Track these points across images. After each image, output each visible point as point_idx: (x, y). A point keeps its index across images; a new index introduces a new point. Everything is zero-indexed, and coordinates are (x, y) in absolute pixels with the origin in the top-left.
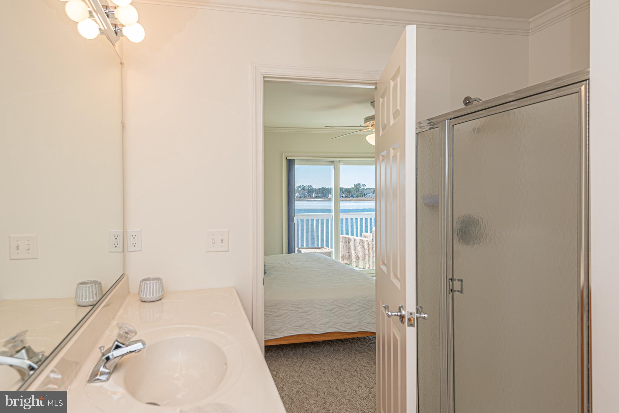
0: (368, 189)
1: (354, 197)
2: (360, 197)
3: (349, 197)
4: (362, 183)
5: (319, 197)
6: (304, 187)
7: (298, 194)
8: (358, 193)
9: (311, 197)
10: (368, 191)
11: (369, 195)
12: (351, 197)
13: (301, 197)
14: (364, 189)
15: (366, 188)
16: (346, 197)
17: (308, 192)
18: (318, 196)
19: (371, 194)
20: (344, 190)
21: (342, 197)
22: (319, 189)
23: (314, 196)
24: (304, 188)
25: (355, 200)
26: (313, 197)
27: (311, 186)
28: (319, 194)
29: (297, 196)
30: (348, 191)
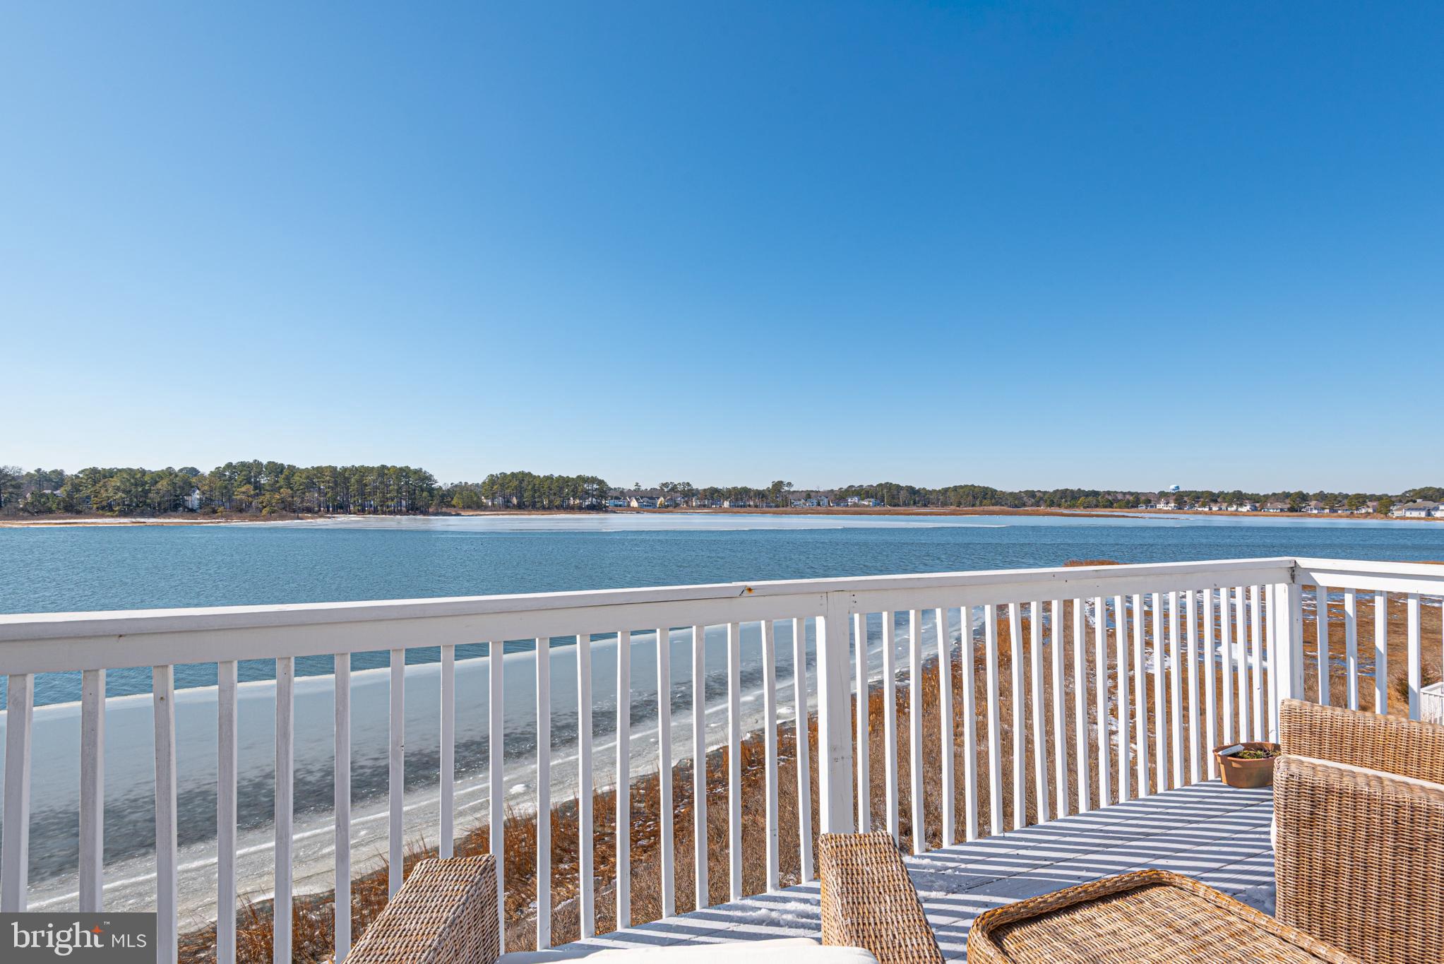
0: (798, 491)
1: (771, 507)
2: (783, 507)
4: (786, 481)
5: (704, 506)
6: (675, 485)
7: (662, 499)
8: (778, 499)
9: (690, 506)
10: (795, 496)
11: (798, 503)
12: (767, 506)
13: (668, 506)
14: (789, 492)
16: (756, 506)
17: (682, 496)
18: (702, 503)
19: (803, 501)
20: (752, 494)
21: (749, 506)
22: (705, 490)
23: (694, 504)
24: (674, 489)
25: (774, 513)
26: (692, 506)
27: (688, 483)
28: (705, 499)
29: (661, 504)
30: (761, 495)
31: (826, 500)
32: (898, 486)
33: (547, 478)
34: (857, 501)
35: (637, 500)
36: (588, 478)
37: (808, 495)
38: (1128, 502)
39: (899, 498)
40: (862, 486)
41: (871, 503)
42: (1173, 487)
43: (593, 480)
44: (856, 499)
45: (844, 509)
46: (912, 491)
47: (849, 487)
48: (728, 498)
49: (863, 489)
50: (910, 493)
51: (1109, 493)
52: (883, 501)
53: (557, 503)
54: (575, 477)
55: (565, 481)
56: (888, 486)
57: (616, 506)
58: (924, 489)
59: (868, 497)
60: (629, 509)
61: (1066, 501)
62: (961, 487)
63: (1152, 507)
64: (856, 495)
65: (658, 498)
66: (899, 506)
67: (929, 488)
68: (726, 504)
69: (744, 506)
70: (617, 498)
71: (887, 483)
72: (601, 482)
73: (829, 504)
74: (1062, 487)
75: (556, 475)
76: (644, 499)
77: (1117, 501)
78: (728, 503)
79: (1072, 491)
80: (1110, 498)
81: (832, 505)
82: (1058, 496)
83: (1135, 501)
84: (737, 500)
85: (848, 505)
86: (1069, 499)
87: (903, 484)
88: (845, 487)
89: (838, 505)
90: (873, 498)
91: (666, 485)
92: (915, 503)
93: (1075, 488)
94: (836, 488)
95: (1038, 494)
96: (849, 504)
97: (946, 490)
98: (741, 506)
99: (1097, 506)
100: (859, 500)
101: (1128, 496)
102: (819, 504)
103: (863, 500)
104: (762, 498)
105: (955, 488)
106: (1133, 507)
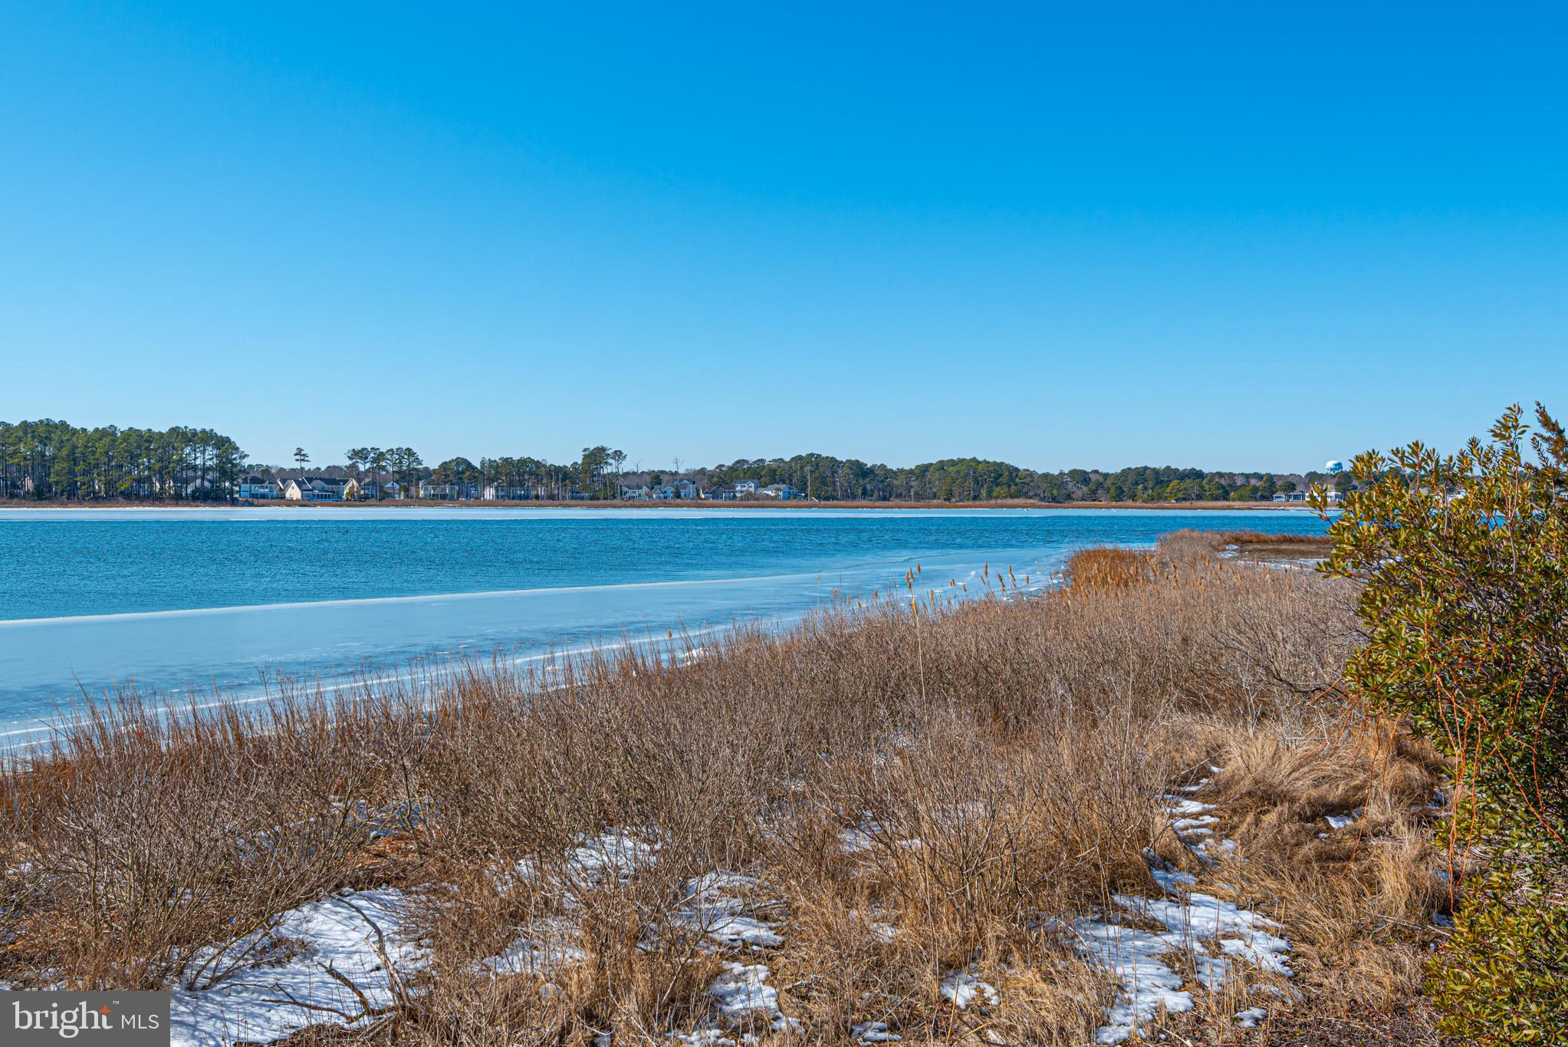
0: (635, 471)
1: (582, 498)
2: (605, 499)
3: (564, 498)
4: (612, 447)
5: (444, 497)
6: (382, 454)
7: (353, 481)
8: (595, 483)
9: (412, 497)
10: (630, 481)
11: (637, 490)
12: (572, 498)
13: (366, 497)
14: (616, 475)
15: (626, 466)
16: (552, 497)
17: (397, 475)
18: (438, 491)
19: (645, 489)
20: (543, 472)
21: (537, 497)
22: (444, 466)
23: (422, 492)
24: (379, 461)
26: (417, 497)
27: (409, 450)
28: (446, 483)
29: (351, 493)
30: (560, 474)
31: (691, 488)
32: (833, 459)
33: (101, 434)
34: (752, 490)
35: (300, 484)
36: (195, 433)
37: (656, 479)
38: (1255, 489)
39: (834, 483)
40: (762, 461)
41: (781, 493)
42: (1330, 464)
43: (207, 438)
44: (751, 487)
45: (728, 502)
46: (860, 470)
47: (738, 462)
48: (493, 482)
49: (764, 467)
50: (856, 475)
51: (1220, 475)
52: (803, 489)
53: (124, 486)
54: (164, 430)
55: (140, 442)
56: (814, 461)
57: (254, 496)
58: (883, 467)
59: (773, 481)
60: (281, 499)
61: (1145, 488)
62: (952, 463)
63: (1296, 497)
64: (751, 478)
65: (345, 482)
66: (834, 498)
67: (893, 465)
68: (489, 493)
69: (527, 497)
70: (255, 481)
71: (812, 455)
72: (224, 445)
73: (698, 495)
74: (1136, 464)
75: (123, 427)
76: (315, 483)
77: (1234, 487)
78: (493, 491)
79: (1155, 471)
80: (1223, 482)
81: (703, 496)
82: (1131, 479)
83: (1266, 488)
84: (511, 484)
85: (735, 497)
86: (1150, 484)
87: (842, 457)
88: (729, 462)
89: (716, 496)
90: (784, 483)
91: (360, 454)
92: (865, 494)
93: (1159, 464)
94: (711, 467)
95: (1093, 477)
96: (738, 495)
97: (924, 469)
98: (520, 497)
99: (1199, 497)
100: (756, 488)
101: (1253, 482)
102: (678, 496)
103: (765, 486)
104: (563, 480)
105: (942, 465)
106: (1263, 498)
